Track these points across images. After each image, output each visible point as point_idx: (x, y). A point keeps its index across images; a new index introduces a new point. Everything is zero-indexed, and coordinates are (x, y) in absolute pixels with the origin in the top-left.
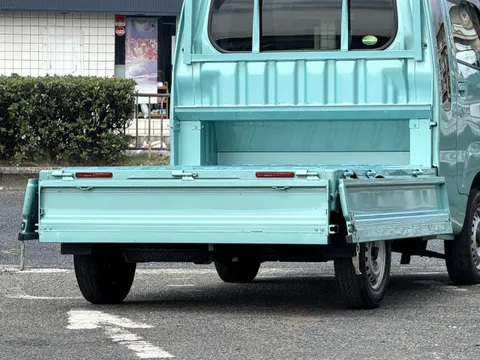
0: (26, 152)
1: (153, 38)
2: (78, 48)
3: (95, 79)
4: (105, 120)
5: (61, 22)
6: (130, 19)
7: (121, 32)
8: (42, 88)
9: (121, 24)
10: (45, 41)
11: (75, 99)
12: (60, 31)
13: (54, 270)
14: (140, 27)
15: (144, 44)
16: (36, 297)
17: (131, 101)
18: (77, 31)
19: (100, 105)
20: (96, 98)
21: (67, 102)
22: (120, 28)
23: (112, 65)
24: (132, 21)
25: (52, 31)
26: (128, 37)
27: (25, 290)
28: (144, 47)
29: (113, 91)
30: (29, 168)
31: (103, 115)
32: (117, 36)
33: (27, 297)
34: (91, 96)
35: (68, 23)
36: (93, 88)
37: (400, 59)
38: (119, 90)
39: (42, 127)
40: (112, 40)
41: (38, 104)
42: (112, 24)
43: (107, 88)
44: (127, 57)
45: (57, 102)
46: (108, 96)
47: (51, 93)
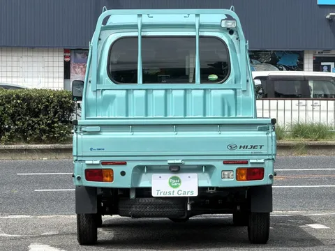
0: (9, 136)
2: (41, 69)
3: (51, 91)
4: (57, 116)
5: (30, 54)
6: (73, 51)
7: (68, 59)
8: (18, 97)
9: (67, 54)
10: (21, 66)
11: (38, 104)
12: (30, 59)
13: (22, 216)
14: (79, 56)
15: (82, 67)
16: (10, 236)
18: (40, 59)
19: (54, 107)
20: (51, 103)
21: (34, 105)
22: (67, 57)
23: (62, 80)
24: (75, 53)
25: (25, 59)
26: (72, 62)
27: (4, 230)
28: (82, 69)
29: (62, 98)
30: (10, 146)
31: (55, 113)
32: (65, 61)
33: (5, 235)
34: (48, 102)
35: (35, 54)
36: (49, 96)
37: (232, 89)
38: (65, 98)
39: (18, 120)
40: (62, 64)
41: (16, 106)
42: (62, 54)
43: (58, 97)
44: (71, 74)
45: (27, 105)
46: (59, 101)
47: (24, 100)
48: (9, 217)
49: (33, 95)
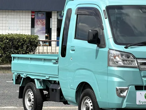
0: (1, 60)
1: (44, 19)
2: (19, 22)
3: (25, 35)
4: (28, 49)
5: (13, 13)
6: (36, 13)
7: (33, 17)
8: (7, 38)
9: (33, 14)
10: (8, 20)
11: (18, 42)
12: (13, 16)
14: (40, 15)
15: (41, 21)
17: (37, 43)
18: (18, 17)
19: (26, 44)
20: (25, 42)
21: (15, 43)
22: (33, 16)
23: (30, 28)
24: (37, 13)
25: (10, 16)
26: (36, 18)
28: (41, 22)
29: (31, 39)
30: (2, 66)
31: (27, 47)
34: (23, 41)
35: (15, 13)
36: (24, 38)
38: (33, 39)
39: (7, 51)
40: (30, 20)
41: (5, 44)
42: (30, 14)
43: (29, 38)
44: (35, 25)
45: (12, 43)
46: (29, 41)
47: (10, 40)
48: (5, 107)
49: (15, 37)
